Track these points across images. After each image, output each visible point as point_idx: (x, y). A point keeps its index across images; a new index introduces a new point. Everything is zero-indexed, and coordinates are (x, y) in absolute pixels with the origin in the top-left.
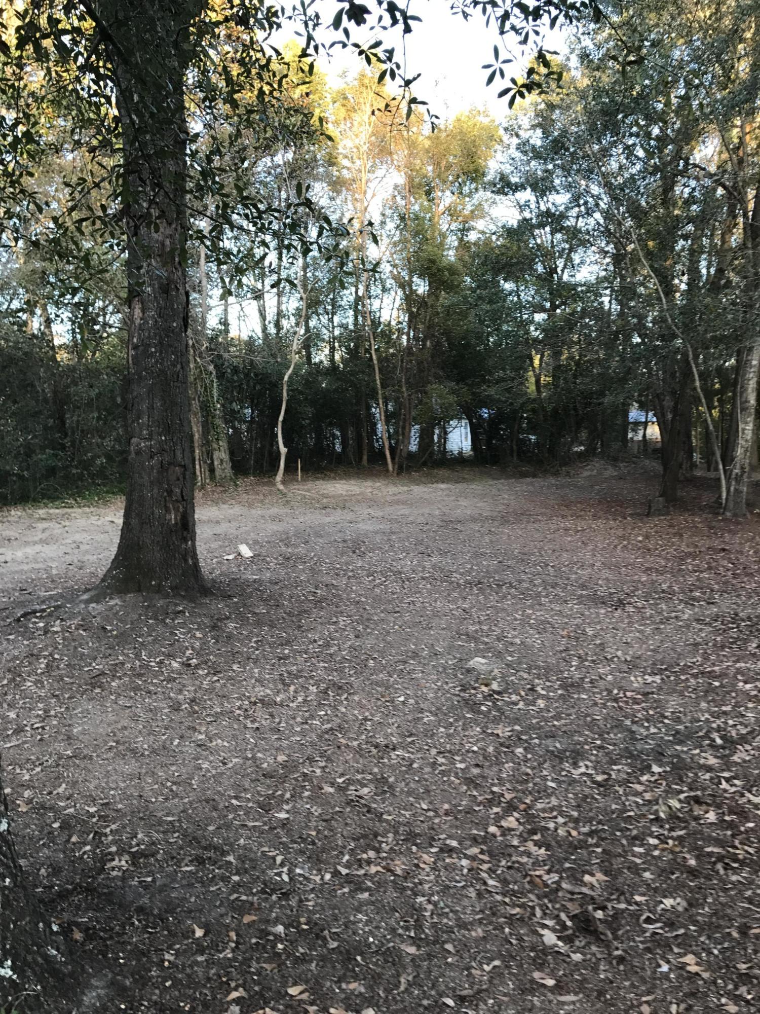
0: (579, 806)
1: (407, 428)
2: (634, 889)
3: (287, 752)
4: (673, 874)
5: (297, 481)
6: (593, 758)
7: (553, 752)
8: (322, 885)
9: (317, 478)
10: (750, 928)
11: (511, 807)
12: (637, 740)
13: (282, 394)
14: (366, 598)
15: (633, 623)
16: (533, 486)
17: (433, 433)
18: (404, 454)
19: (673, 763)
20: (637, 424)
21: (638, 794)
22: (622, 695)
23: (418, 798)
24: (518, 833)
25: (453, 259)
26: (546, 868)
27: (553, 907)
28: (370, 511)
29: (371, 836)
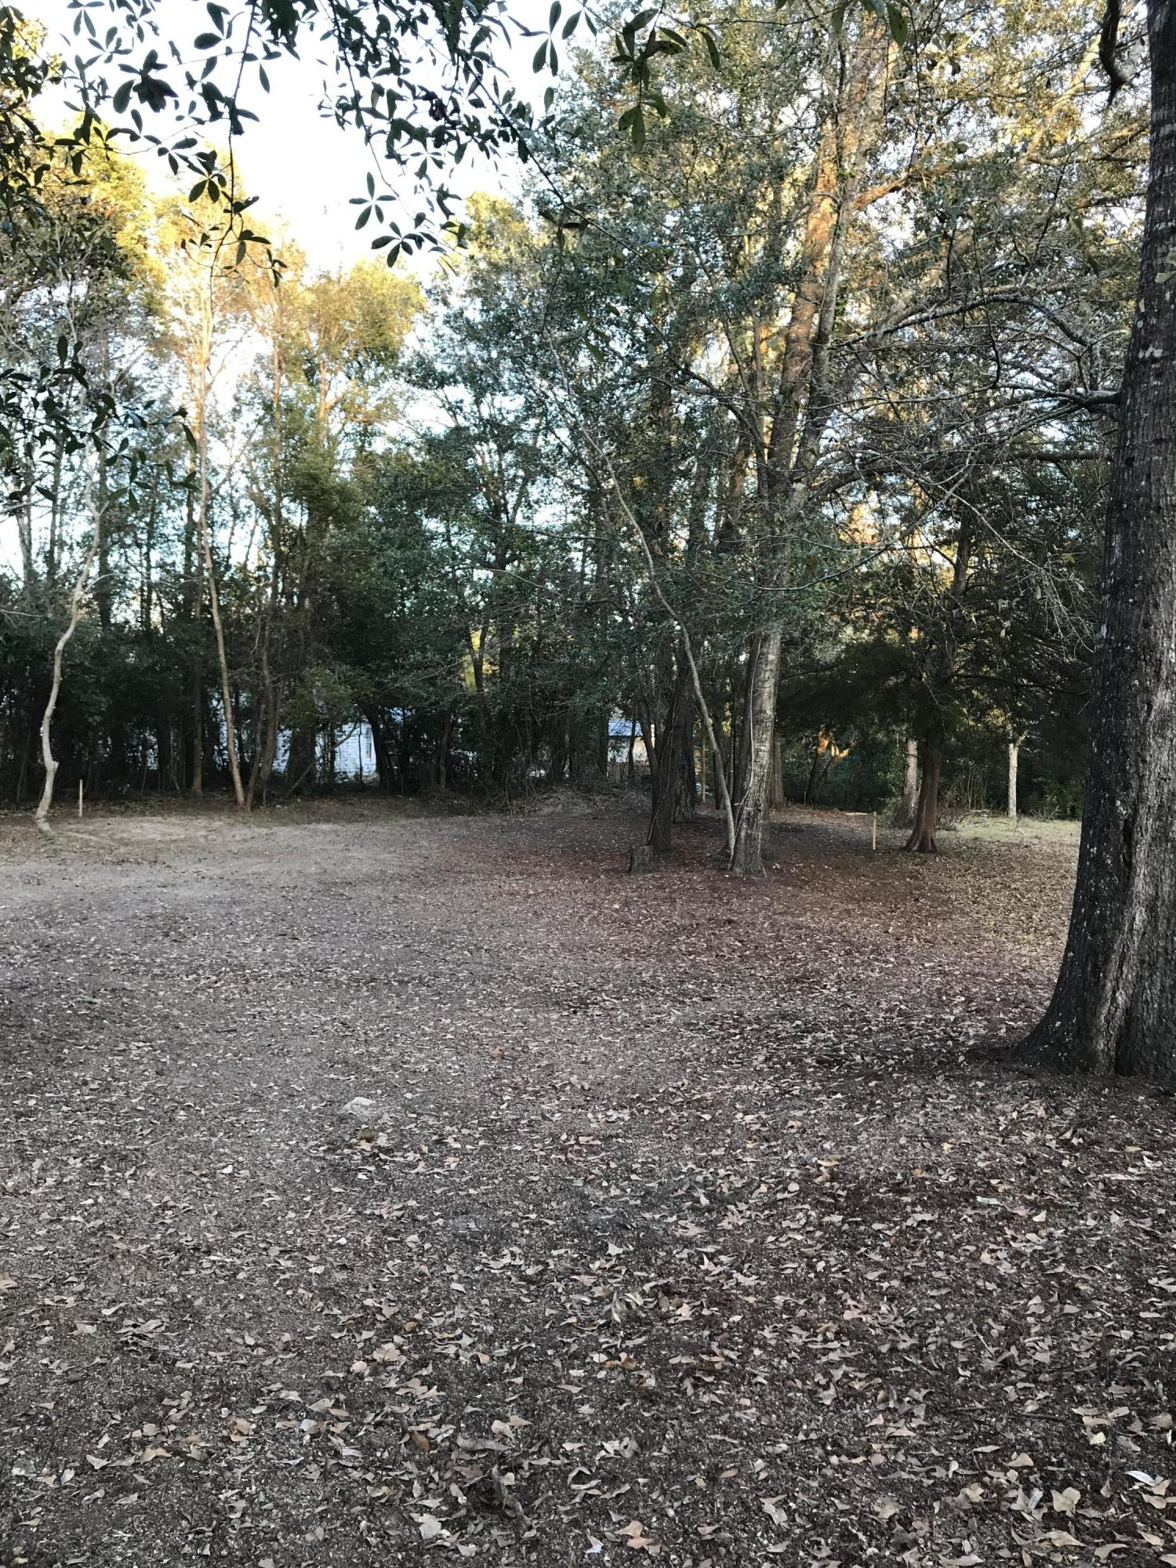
0: (496, 1317)
1: (270, 733)
2: (564, 1433)
3: (17, 1273)
4: (622, 1402)
5: (76, 817)
6: (524, 1241)
7: (464, 1236)
8: (58, 1490)
9: (113, 813)
10: (722, 1470)
11: (392, 1328)
12: (590, 1208)
13: (52, 671)
14: (181, 1009)
15: (598, 1033)
16: (468, 827)
17: (314, 744)
18: (265, 776)
19: (638, 1238)
20: (619, 738)
21: (584, 1290)
22: (572, 1142)
23: (241, 1328)
24: (398, 1368)
25: (347, 476)
26: (436, 1418)
27: (441, 1478)
28: (199, 866)
29: (152, 1400)
